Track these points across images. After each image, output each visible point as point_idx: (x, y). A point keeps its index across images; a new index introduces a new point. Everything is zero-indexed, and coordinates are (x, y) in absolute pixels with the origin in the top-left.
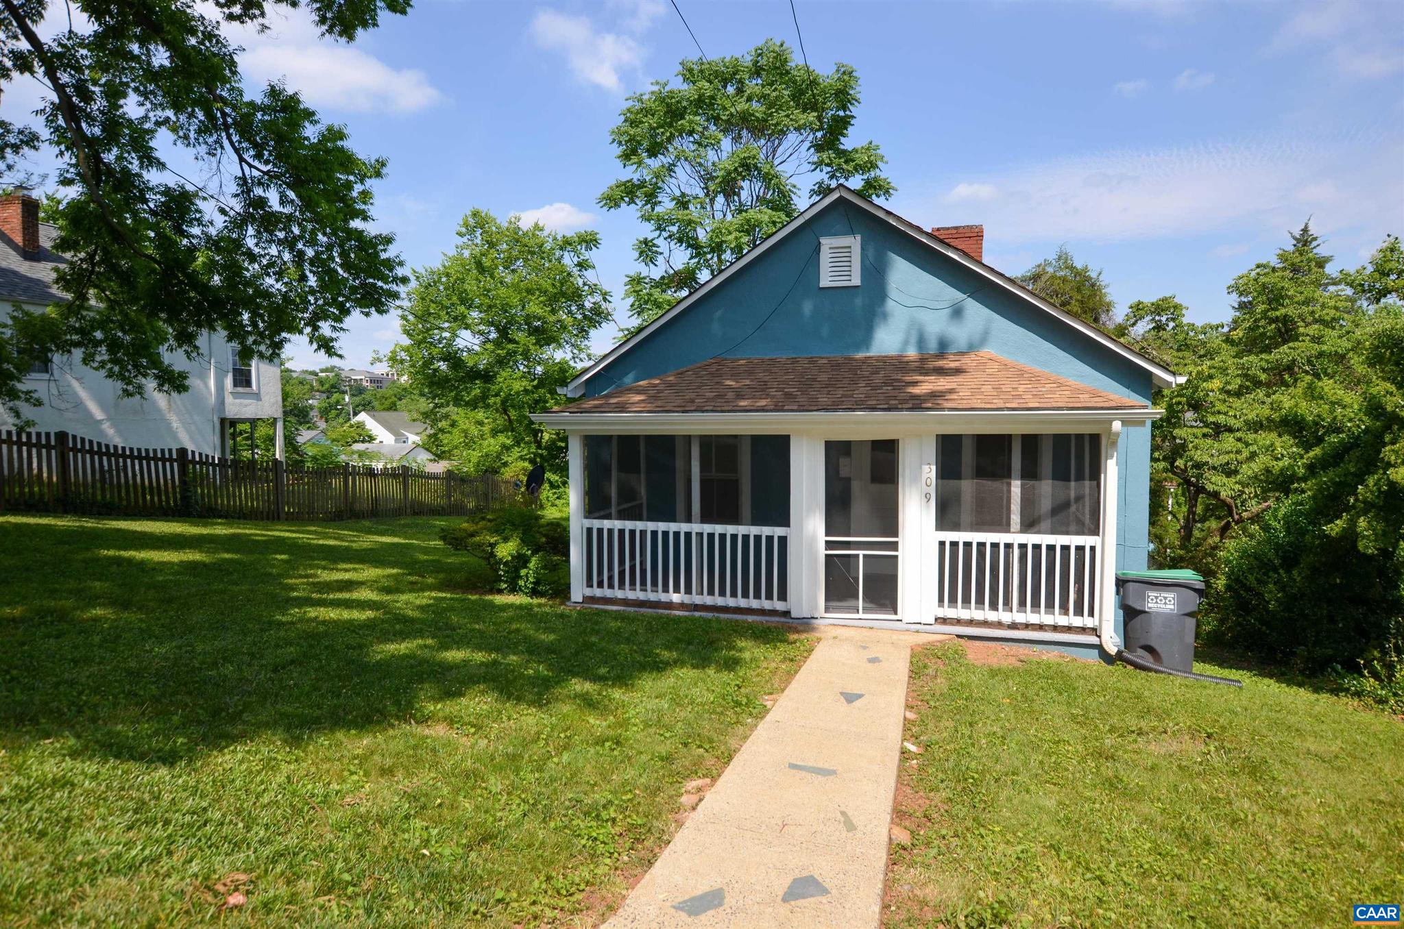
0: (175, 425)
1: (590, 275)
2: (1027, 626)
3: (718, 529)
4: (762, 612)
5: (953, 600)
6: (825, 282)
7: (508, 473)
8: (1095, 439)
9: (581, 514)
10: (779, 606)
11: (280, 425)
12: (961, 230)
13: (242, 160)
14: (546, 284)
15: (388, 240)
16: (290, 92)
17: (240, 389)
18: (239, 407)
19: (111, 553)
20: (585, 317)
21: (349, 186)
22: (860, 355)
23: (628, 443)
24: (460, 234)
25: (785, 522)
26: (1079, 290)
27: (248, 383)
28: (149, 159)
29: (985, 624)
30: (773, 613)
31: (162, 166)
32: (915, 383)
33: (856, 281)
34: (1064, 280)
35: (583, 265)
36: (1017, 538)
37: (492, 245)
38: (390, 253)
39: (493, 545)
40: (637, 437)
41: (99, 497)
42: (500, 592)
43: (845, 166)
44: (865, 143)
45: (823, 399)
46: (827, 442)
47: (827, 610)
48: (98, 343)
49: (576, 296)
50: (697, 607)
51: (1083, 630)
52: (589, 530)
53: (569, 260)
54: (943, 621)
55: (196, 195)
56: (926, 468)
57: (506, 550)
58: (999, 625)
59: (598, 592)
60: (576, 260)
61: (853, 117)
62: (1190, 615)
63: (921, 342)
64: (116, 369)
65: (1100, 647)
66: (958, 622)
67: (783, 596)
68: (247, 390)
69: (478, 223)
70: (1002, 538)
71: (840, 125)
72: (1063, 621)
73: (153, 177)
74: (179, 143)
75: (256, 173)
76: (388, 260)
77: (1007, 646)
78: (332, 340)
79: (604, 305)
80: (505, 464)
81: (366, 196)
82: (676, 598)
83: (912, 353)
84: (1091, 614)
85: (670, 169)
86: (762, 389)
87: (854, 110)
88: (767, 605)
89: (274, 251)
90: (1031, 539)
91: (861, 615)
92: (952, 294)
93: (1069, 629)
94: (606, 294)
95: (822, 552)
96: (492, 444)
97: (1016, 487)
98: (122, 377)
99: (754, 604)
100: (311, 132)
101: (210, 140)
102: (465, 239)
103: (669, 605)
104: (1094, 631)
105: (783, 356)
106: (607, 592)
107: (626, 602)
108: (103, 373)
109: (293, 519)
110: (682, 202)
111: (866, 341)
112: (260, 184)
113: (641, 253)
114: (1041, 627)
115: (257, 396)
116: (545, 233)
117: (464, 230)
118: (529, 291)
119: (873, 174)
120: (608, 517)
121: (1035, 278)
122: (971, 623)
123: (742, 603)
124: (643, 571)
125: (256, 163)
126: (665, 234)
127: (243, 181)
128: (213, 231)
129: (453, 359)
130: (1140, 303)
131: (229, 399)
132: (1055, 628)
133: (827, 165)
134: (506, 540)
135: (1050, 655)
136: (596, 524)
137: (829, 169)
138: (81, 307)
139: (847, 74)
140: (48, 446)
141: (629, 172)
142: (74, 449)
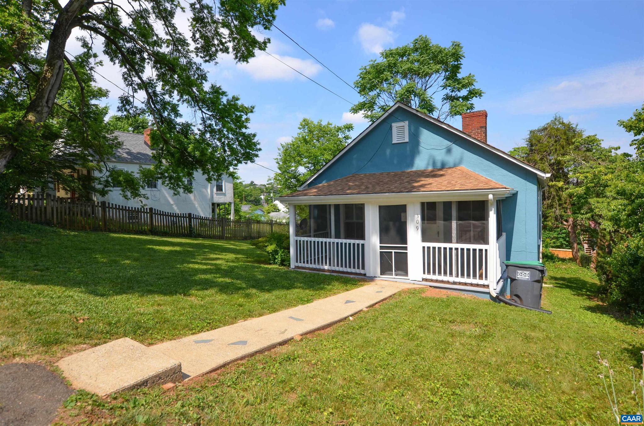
0: (196, 205)
2: (459, 283)
4: (356, 274)
5: (429, 272)
6: (395, 141)
8: (485, 203)
10: (362, 272)
11: (233, 205)
12: (475, 113)
14: (331, 146)
15: (254, 135)
16: (218, 86)
17: (219, 192)
18: (218, 199)
21: (241, 116)
24: (300, 129)
25: (364, 238)
26: (565, 134)
27: (221, 190)
28: (177, 114)
29: (442, 282)
30: (360, 274)
31: (181, 116)
32: (419, 181)
33: (407, 140)
34: (558, 130)
35: (346, 138)
36: (454, 245)
37: (311, 132)
38: (255, 140)
39: (266, 247)
40: (326, 205)
42: (270, 264)
44: (467, 75)
45: (378, 189)
46: (379, 206)
47: (381, 274)
48: (166, 177)
50: (333, 271)
51: (483, 286)
52: (297, 241)
53: (341, 136)
54: (426, 280)
55: (191, 125)
56: (416, 216)
57: (271, 248)
58: (448, 282)
59: (300, 265)
60: (343, 136)
61: (461, 64)
62: (536, 281)
63: (434, 163)
64: (172, 186)
65: (489, 293)
66: (432, 281)
67: (363, 268)
68: (221, 192)
69: (306, 124)
70: (448, 245)
71: (456, 68)
72: (474, 281)
73: (179, 120)
74: (189, 107)
75: (207, 116)
76: (254, 143)
78: (233, 172)
81: (247, 120)
82: (326, 267)
83: (430, 169)
84: (486, 279)
85: (379, 95)
87: (462, 61)
88: (357, 271)
90: (460, 246)
91: (394, 276)
92: (446, 143)
93: (477, 285)
95: (379, 250)
98: (173, 189)
99: (353, 270)
100: (224, 100)
102: (301, 130)
103: (324, 270)
104: (488, 286)
106: (303, 265)
108: (168, 187)
109: (228, 239)
111: (412, 164)
112: (209, 119)
114: (466, 284)
115: (225, 194)
116: (333, 126)
117: (301, 127)
118: (325, 150)
119: (472, 88)
120: (310, 236)
121: (545, 129)
122: (437, 281)
123: (349, 270)
125: (208, 112)
127: (203, 119)
129: (297, 178)
131: (215, 196)
134: (271, 244)
135: (467, 296)
136: (299, 239)
137: (450, 88)
138: (160, 165)
139: (457, 46)
140: (147, 213)
141: (362, 99)
142: (155, 213)
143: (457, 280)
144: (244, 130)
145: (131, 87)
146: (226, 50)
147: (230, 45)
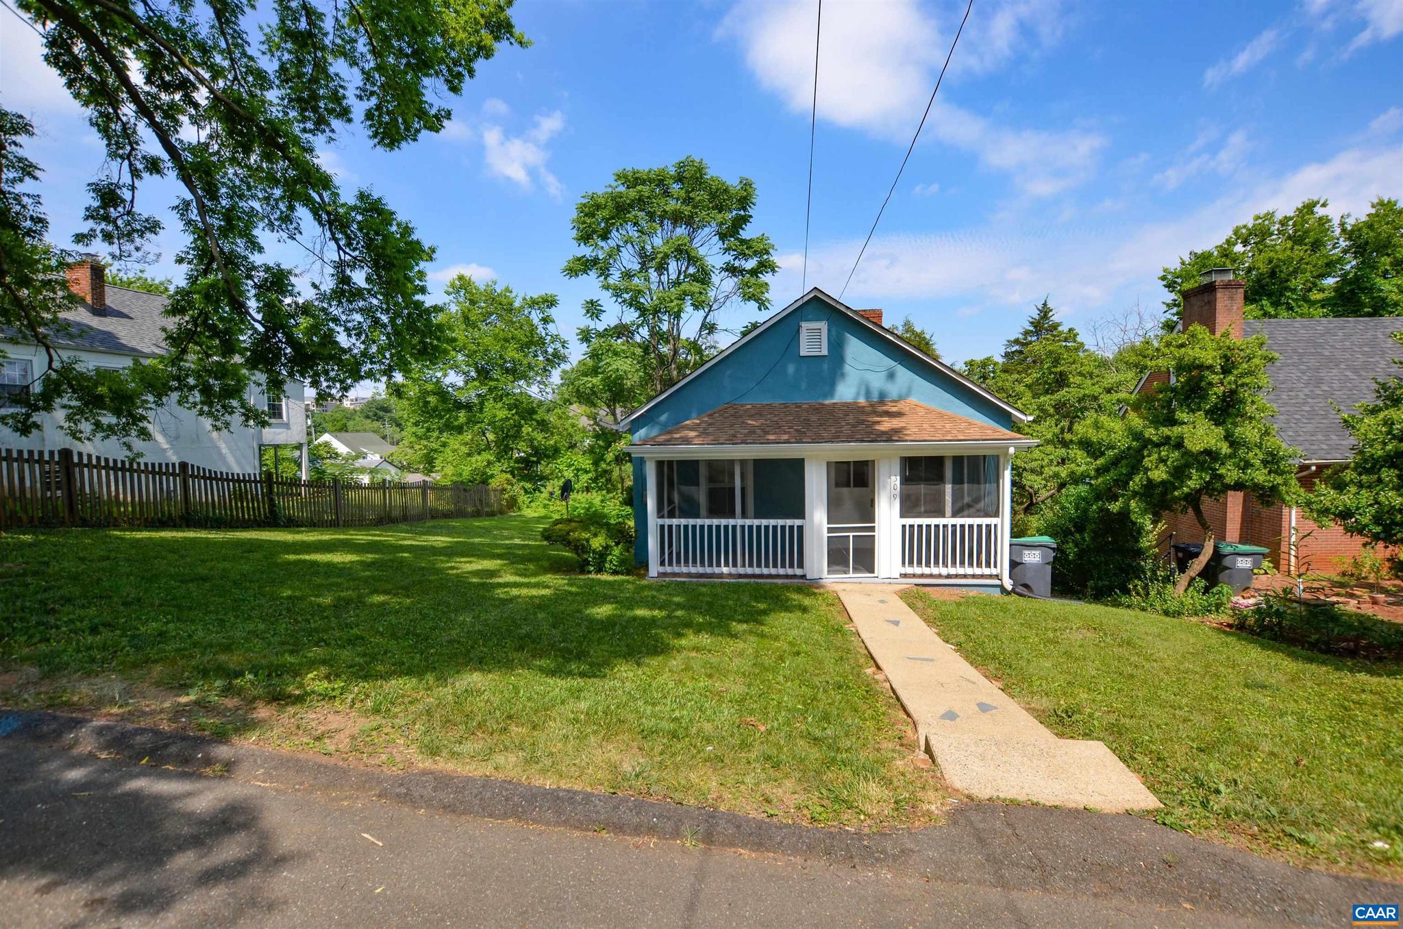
1: (550, 326)
2: (957, 576)
3: (756, 522)
4: (787, 576)
5: (911, 562)
7: (494, 483)
8: (996, 458)
9: (655, 515)
10: (798, 572)
11: (305, 449)
13: (339, 248)
14: (519, 334)
16: (376, 197)
17: (274, 420)
18: (273, 435)
20: (548, 360)
21: (411, 267)
22: (827, 402)
24: (448, 293)
25: (801, 515)
27: (280, 416)
28: (256, 247)
29: (931, 576)
30: (794, 576)
31: (261, 250)
32: (878, 423)
33: (825, 352)
35: (546, 320)
36: (950, 521)
37: (473, 302)
39: (588, 540)
41: (211, 514)
42: (589, 572)
43: (747, 252)
44: (759, 235)
45: (825, 435)
46: (829, 464)
47: (829, 572)
48: (191, 388)
49: (541, 342)
50: (740, 576)
51: (991, 576)
52: (662, 527)
53: (535, 317)
54: (904, 576)
55: (290, 272)
56: (893, 478)
57: (597, 543)
58: (940, 576)
59: (668, 569)
60: (541, 316)
62: (1048, 564)
63: (868, 393)
64: (206, 408)
65: (1001, 587)
66: (914, 576)
67: (801, 565)
68: (279, 421)
69: (462, 285)
70: (941, 521)
72: (978, 571)
73: (257, 259)
75: (348, 257)
76: (440, 324)
77: (946, 589)
79: (562, 351)
80: (492, 476)
82: (725, 570)
83: (862, 400)
84: (995, 566)
85: (617, 250)
86: (777, 428)
87: (752, 211)
88: (790, 571)
89: (358, 317)
90: (959, 521)
91: (851, 575)
92: (888, 362)
93: (982, 576)
94: (564, 342)
95: (826, 534)
96: (479, 461)
97: (948, 488)
98: (210, 414)
99: (781, 571)
101: (291, 227)
102: (451, 297)
103: (721, 576)
104: (998, 577)
105: (777, 402)
106: (676, 569)
107: (689, 575)
108: (195, 411)
109: (348, 525)
110: (628, 275)
111: (831, 392)
112: (350, 266)
113: (588, 312)
114: (965, 576)
115: (287, 426)
116: (513, 295)
117: (451, 290)
122: (922, 576)
123: (773, 571)
125: (348, 250)
126: (620, 300)
128: (301, 301)
129: (442, 394)
132: (974, 576)
133: (734, 250)
134: (595, 535)
135: (973, 592)
136: (660, 521)
137: (735, 253)
138: (182, 360)
139: (747, 185)
140: (174, 474)
141: (586, 251)
142: (193, 476)
143: (952, 571)
144: (418, 297)
145: (126, 162)
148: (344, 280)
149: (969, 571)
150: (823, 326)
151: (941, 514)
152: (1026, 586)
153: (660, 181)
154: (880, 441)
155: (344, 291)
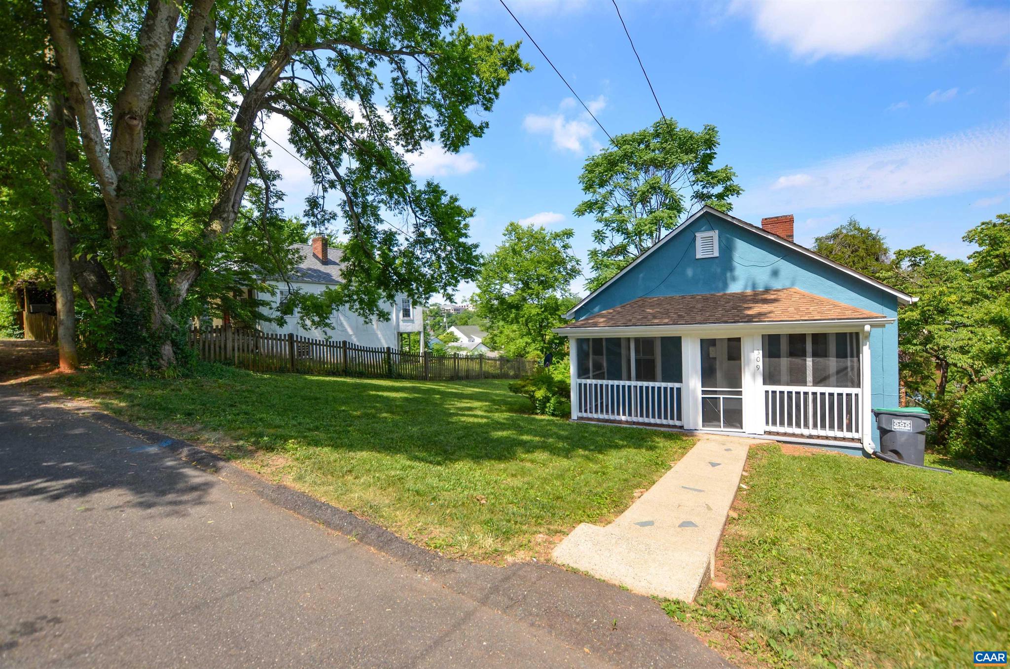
0: (379, 337)
1: (569, 251)
2: (818, 437)
3: (645, 384)
4: (669, 426)
5: (774, 423)
7: (530, 357)
8: (855, 335)
9: (576, 376)
10: (678, 423)
11: (422, 335)
12: (780, 219)
13: (416, 216)
14: (547, 258)
15: (476, 246)
16: (436, 184)
17: (405, 318)
18: (405, 327)
19: (374, 393)
20: (567, 273)
21: (459, 222)
22: (721, 293)
23: (597, 342)
24: (505, 235)
25: (679, 380)
26: (864, 242)
27: (409, 316)
28: (379, 220)
29: (793, 435)
30: (675, 426)
31: (382, 221)
32: (750, 308)
33: (716, 254)
34: (854, 237)
35: (565, 247)
36: (810, 389)
37: (519, 239)
38: (477, 252)
39: (534, 392)
40: (602, 339)
42: (537, 414)
43: (712, 181)
44: (723, 167)
45: (699, 318)
46: (702, 340)
47: (703, 426)
48: (355, 301)
49: (562, 263)
50: (634, 423)
51: (853, 440)
52: (580, 385)
53: (558, 245)
54: (770, 433)
55: (396, 233)
56: (756, 352)
57: (540, 394)
58: (802, 436)
59: (584, 415)
60: (562, 244)
61: (715, 153)
62: (922, 433)
63: (754, 286)
64: (362, 312)
65: (863, 449)
66: (778, 434)
67: (679, 418)
68: (408, 319)
69: (513, 229)
70: (802, 389)
71: (708, 158)
72: (840, 434)
73: (380, 227)
74: (388, 210)
75: (421, 221)
76: (477, 255)
77: (807, 448)
78: (453, 295)
79: (577, 267)
80: (528, 353)
81: (466, 226)
82: (623, 418)
83: (749, 291)
84: (857, 431)
85: (611, 193)
86: (667, 313)
87: (716, 149)
88: (671, 422)
89: (428, 255)
90: (819, 390)
91: (722, 429)
92: (772, 258)
93: (844, 439)
94: (578, 261)
95: (700, 396)
96: (521, 342)
97: (809, 362)
98: (363, 315)
99: (664, 422)
100: (445, 200)
101: (400, 207)
102: (506, 237)
103: (620, 422)
104: (859, 440)
105: (677, 295)
106: (589, 415)
107: (598, 420)
108: (357, 313)
109: (432, 380)
110: (619, 210)
111: (724, 286)
112: (423, 226)
113: (596, 238)
114: (827, 438)
115: (412, 321)
116: (546, 232)
117: (506, 233)
118: (539, 262)
119: (728, 183)
120: (588, 378)
121: (835, 236)
122: (785, 434)
123: (658, 421)
124: (607, 406)
125: (421, 217)
126: (610, 228)
127: (417, 226)
128: (402, 248)
129: (501, 299)
130: (900, 251)
131: (401, 323)
132: (835, 438)
133: (701, 181)
134: (539, 389)
135: (833, 452)
136: (583, 381)
137: (702, 183)
138: (349, 286)
139: (711, 131)
140: (340, 347)
141: (589, 197)
143: (814, 432)
144: (462, 240)
145: (321, 185)
146: (430, 137)
147: (437, 131)
148: (422, 234)
149: (831, 433)
150: (715, 234)
151: (804, 383)
152: (896, 452)
153: (642, 139)
154: (742, 322)
155: (421, 240)
